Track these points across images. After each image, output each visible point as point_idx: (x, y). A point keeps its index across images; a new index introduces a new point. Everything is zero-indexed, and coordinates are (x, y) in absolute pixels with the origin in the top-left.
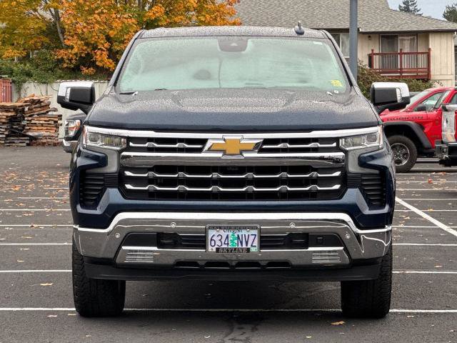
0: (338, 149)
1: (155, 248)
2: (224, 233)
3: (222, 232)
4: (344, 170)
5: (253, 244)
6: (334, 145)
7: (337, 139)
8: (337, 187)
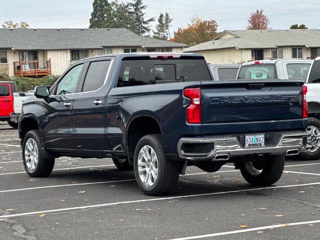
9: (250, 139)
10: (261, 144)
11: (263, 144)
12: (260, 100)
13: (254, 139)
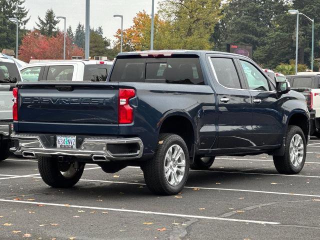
9: (61, 140)
10: (72, 146)
11: (74, 147)
12: (67, 102)
13: (65, 141)
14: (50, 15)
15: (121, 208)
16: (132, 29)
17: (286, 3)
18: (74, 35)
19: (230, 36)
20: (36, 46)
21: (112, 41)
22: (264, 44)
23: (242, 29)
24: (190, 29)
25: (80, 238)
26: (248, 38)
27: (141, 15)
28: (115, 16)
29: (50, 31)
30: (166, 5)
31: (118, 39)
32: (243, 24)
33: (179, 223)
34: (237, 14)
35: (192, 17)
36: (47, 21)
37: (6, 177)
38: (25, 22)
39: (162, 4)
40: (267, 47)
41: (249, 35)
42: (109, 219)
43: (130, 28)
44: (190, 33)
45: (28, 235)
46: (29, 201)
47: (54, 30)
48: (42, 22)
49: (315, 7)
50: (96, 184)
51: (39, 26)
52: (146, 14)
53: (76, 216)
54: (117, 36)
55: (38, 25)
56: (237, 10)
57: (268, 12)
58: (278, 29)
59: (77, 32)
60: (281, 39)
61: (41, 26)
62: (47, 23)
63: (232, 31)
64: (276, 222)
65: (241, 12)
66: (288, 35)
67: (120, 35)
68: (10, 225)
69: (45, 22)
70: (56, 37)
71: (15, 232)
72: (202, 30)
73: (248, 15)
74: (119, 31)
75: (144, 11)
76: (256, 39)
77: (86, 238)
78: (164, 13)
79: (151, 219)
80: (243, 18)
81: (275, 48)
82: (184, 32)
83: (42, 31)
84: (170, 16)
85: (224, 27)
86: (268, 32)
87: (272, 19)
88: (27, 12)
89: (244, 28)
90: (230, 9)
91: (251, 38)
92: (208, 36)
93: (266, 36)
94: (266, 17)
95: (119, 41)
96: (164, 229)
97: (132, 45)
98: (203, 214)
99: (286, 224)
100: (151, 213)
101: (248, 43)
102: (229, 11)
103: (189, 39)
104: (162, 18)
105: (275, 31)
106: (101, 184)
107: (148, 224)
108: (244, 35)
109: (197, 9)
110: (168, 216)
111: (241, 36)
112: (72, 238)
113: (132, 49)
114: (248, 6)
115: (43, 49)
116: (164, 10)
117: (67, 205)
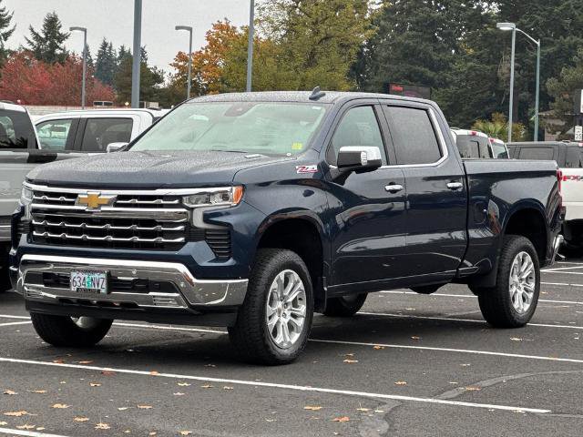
0: (180, 205)
1: (43, 286)
2: (82, 276)
3: (80, 274)
4: (188, 224)
5: (103, 287)
6: (176, 202)
7: (180, 197)
8: (180, 240)
14: (52, 23)
15: (254, 380)
16: (204, 52)
17: (486, 10)
18: (94, 62)
19: (385, 68)
20: (27, 80)
21: (167, 73)
22: (446, 84)
23: (406, 56)
24: (312, 54)
25: (199, 432)
26: (416, 73)
27: (220, 27)
28: (177, 28)
29: (52, 52)
30: (270, 9)
31: (177, 71)
32: (408, 46)
33: (367, 407)
34: (396, 29)
35: (316, 33)
36: (46, 34)
37: (23, 320)
38: (6, 36)
39: (263, 9)
40: (452, 89)
41: (417, 68)
42: (240, 399)
43: (199, 49)
44: (311, 61)
45: (104, 426)
46: (82, 364)
47: (58, 52)
48: (37, 36)
49: (539, 18)
50: (192, 335)
51: (32, 44)
52: (230, 25)
53: (179, 394)
54: (175, 65)
55: (29, 42)
56: (396, 21)
57: (453, 26)
58: (473, 56)
59: (100, 56)
60: (477, 75)
61: (35, 43)
62: (47, 38)
63: (387, 60)
64: (543, 408)
65: (404, 24)
66: (489, 67)
67: (181, 64)
68: (64, 406)
69: (43, 36)
70: (63, 64)
71: (79, 420)
72: (334, 56)
73: (417, 31)
74: (181, 56)
75: (226, 19)
76: (430, 74)
77: (210, 433)
78: (265, 25)
79: (315, 400)
80: (408, 36)
81: (466, 92)
82: (301, 59)
83: (37, 54)
84: (276, 29)
85: (372, 51)
86: (453, 62)
87: (460, 39)
88: (10, 18)
89: (409, 54)
90: (385, 19)
91: (423, 73)
92: (345, 68)
93: (450, 69)
94: (450, 34)
95: (179, 74)
96: (346, 419)
97: (205, 82)
98: (405, 391)
99: (561, 413)
100: (311, 389)
101: (416, 81)
102: (382, 23)
103: (311, 73)
104: (261, 33)
105: (467, 60)
106: (202, 335)
107: (314, 408)
108: (408, 66)
109: (327, 18)
110: (344, 395)
111: (404, 67)
112: (185, 433)
113: (203, 89)
114: (417, 14)
115: (39, 86)
116: (267, 19)
117: (155, 373)
